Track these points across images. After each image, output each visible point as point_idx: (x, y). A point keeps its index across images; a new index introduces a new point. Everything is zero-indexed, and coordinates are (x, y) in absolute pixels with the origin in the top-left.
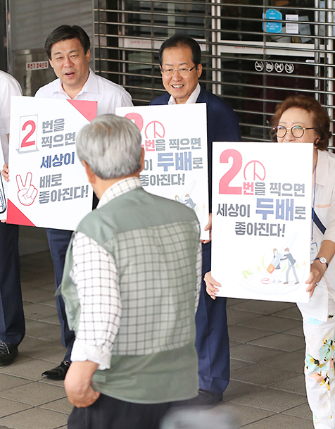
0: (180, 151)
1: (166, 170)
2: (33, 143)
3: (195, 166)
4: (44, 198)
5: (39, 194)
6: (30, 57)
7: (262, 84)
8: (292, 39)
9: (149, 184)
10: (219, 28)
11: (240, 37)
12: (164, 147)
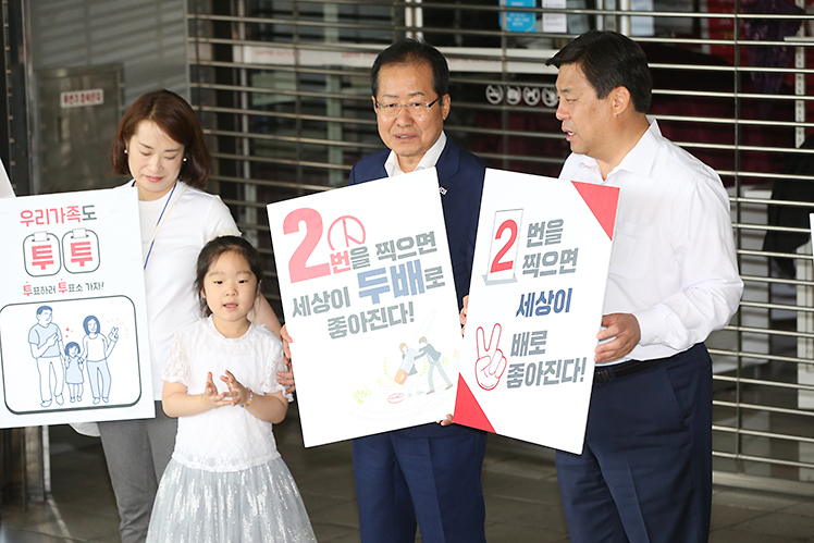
0: (399, 262)
1: (376, 300)
3: (431, 283)
7: (500, 127)
8: (555, 42)
9: (348, 332)
10: (419, 23)
11: (459, 40)
12: (367, 260)
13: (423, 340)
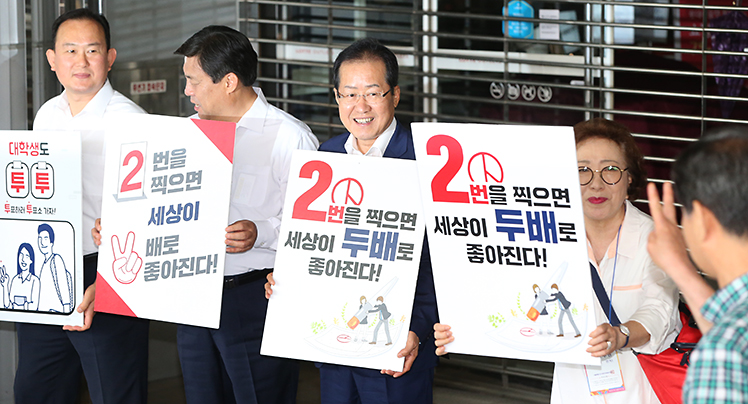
1: (354, 255)
2: (138, 186)
4: (152, 273)
5: (144, 266)
6: (137, 74)
7: (501, 119)
8: (551, 47)
9: (324, 273)
10: (435, 28)
11: (468, 44)
12: (357, 220)
13: (380, 299)
